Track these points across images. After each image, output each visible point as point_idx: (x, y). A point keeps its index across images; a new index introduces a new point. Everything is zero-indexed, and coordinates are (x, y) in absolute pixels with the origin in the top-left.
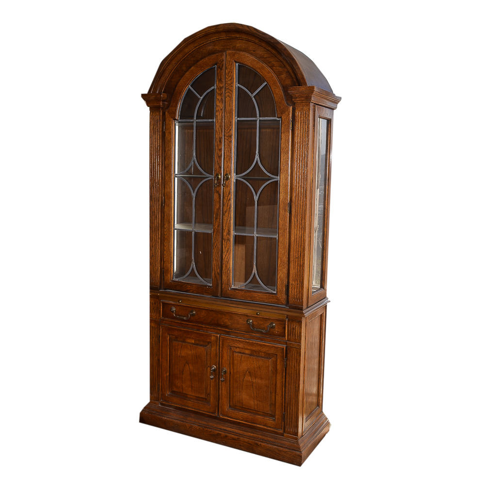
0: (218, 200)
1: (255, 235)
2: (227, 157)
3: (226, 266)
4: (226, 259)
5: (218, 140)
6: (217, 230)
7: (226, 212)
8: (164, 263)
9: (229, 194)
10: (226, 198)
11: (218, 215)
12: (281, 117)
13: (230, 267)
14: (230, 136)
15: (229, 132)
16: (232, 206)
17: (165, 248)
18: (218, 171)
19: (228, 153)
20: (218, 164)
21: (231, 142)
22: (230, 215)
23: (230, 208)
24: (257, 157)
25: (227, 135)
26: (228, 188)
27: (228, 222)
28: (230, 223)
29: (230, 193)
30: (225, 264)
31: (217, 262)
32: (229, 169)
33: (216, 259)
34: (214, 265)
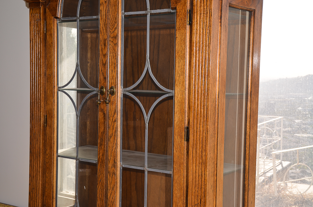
0: (103, 120)
1: (146, 169)
2: (112, 65)
4: (111, 197)
5: (102, 43)
6: (101, 159)
7: (111, 137)
9: (115, 113)
10: (111, 119)
11: (102, 140)
12: (175, 8)
14: (116, 37)
15: (113, 32)
16: (119, 129)
17: (47, 179)
18: (102, 83)
19: (113, 60)
20: (103, 74)
21: (116, 44)
22: (116, 141)
23: (116, 131)
24: (148, 65)
25: (112, 35)
26: (114, 106)
27: (114, 150)
28: (116, 152)
29: (115, 112)
30: (110, 206)
31: (102, 203)
32: (115, 81)
33: (100, 198)
34: (98, 205)
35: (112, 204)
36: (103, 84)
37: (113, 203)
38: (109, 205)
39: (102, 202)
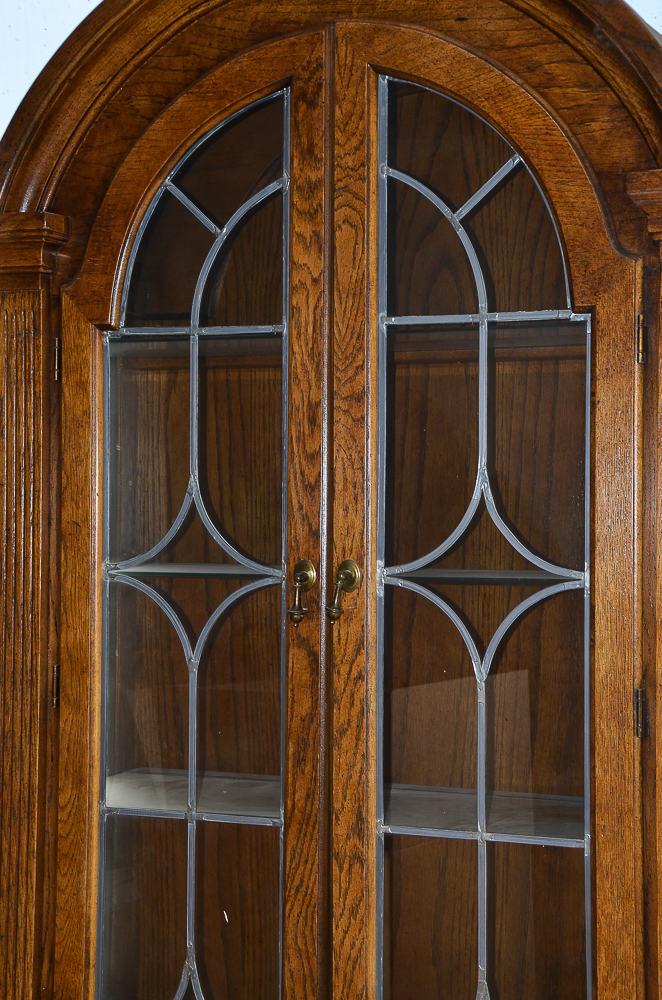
0: (306, 677)
1: (483, 836)
2: (345, 489)
3: (349, 983)
4: (347, 942)
5: (302, 415)
6: (303, 812)
7: (343, 732)
8: (51, 971)
9: (358, 651)
10: (344, 669)
11: (306, 744)
12: (591, 310)
13: (365, 987)
14: (359, 398)
15: (351, 379)
16: (373, 706)
17: (61, 899)
18: (303, 549)
19: (349, 472)
20: (305, 518)
21: (360, 421)
22: (362, 747)
23: (363, 713)
24: (482, 486)
25: (345, 391)
26: (354, 628)
27: (355, 778)
28: (362, 783)
29: (360, 646)
30: (341, 973)
31: (306, 964)
32: (357, 543)
33: (300, 950)
34: (292, 976)
35: (349, 968)
36: (308, 552)
37: (355, 962)
38: (337, 969)
39: (305, 961)
